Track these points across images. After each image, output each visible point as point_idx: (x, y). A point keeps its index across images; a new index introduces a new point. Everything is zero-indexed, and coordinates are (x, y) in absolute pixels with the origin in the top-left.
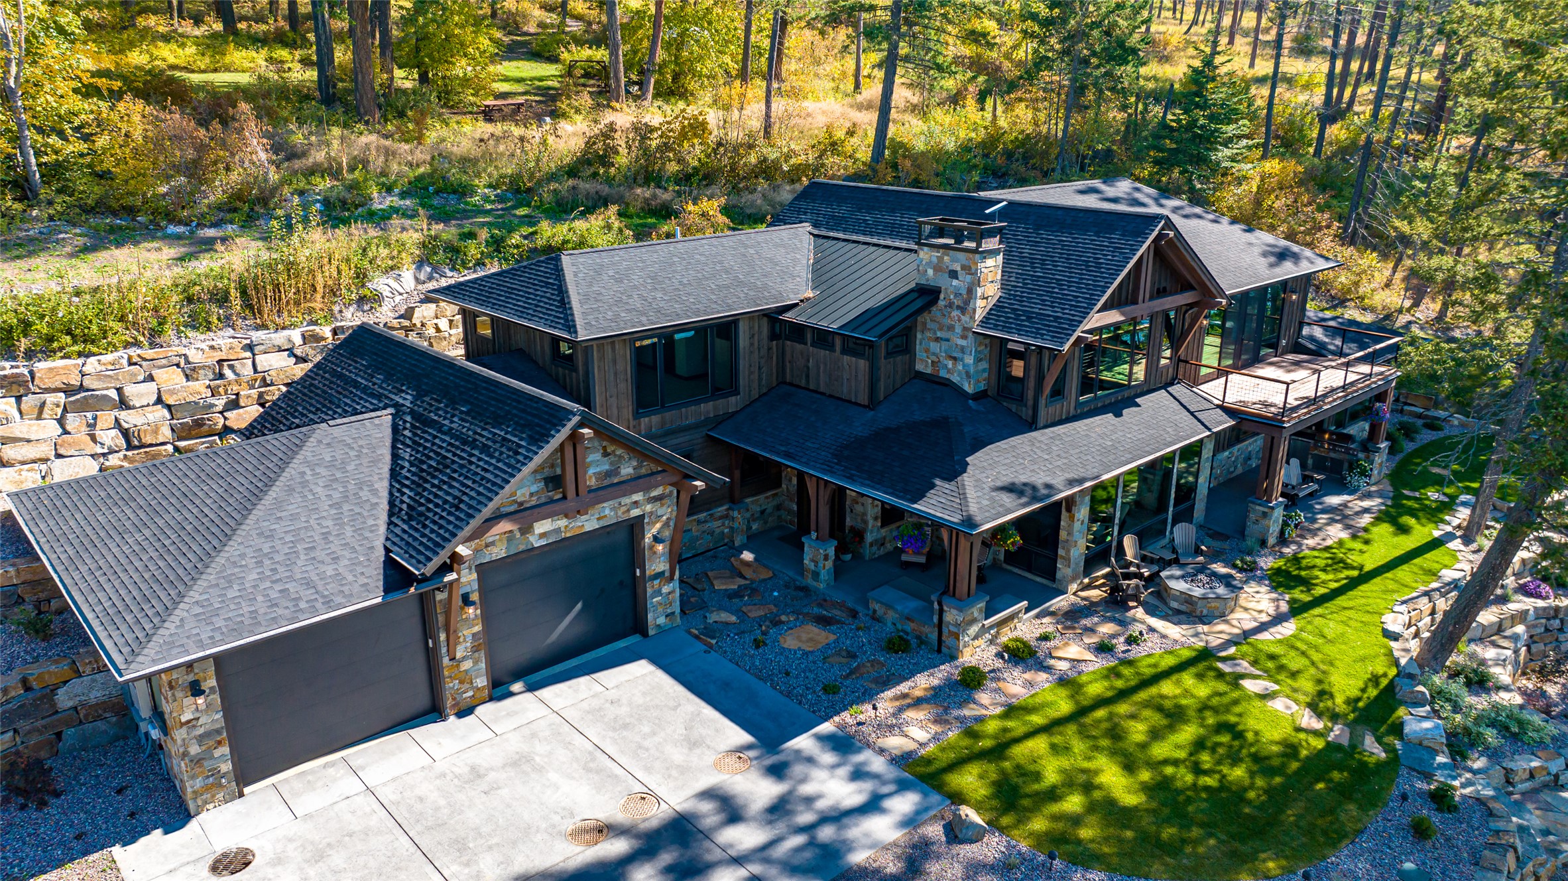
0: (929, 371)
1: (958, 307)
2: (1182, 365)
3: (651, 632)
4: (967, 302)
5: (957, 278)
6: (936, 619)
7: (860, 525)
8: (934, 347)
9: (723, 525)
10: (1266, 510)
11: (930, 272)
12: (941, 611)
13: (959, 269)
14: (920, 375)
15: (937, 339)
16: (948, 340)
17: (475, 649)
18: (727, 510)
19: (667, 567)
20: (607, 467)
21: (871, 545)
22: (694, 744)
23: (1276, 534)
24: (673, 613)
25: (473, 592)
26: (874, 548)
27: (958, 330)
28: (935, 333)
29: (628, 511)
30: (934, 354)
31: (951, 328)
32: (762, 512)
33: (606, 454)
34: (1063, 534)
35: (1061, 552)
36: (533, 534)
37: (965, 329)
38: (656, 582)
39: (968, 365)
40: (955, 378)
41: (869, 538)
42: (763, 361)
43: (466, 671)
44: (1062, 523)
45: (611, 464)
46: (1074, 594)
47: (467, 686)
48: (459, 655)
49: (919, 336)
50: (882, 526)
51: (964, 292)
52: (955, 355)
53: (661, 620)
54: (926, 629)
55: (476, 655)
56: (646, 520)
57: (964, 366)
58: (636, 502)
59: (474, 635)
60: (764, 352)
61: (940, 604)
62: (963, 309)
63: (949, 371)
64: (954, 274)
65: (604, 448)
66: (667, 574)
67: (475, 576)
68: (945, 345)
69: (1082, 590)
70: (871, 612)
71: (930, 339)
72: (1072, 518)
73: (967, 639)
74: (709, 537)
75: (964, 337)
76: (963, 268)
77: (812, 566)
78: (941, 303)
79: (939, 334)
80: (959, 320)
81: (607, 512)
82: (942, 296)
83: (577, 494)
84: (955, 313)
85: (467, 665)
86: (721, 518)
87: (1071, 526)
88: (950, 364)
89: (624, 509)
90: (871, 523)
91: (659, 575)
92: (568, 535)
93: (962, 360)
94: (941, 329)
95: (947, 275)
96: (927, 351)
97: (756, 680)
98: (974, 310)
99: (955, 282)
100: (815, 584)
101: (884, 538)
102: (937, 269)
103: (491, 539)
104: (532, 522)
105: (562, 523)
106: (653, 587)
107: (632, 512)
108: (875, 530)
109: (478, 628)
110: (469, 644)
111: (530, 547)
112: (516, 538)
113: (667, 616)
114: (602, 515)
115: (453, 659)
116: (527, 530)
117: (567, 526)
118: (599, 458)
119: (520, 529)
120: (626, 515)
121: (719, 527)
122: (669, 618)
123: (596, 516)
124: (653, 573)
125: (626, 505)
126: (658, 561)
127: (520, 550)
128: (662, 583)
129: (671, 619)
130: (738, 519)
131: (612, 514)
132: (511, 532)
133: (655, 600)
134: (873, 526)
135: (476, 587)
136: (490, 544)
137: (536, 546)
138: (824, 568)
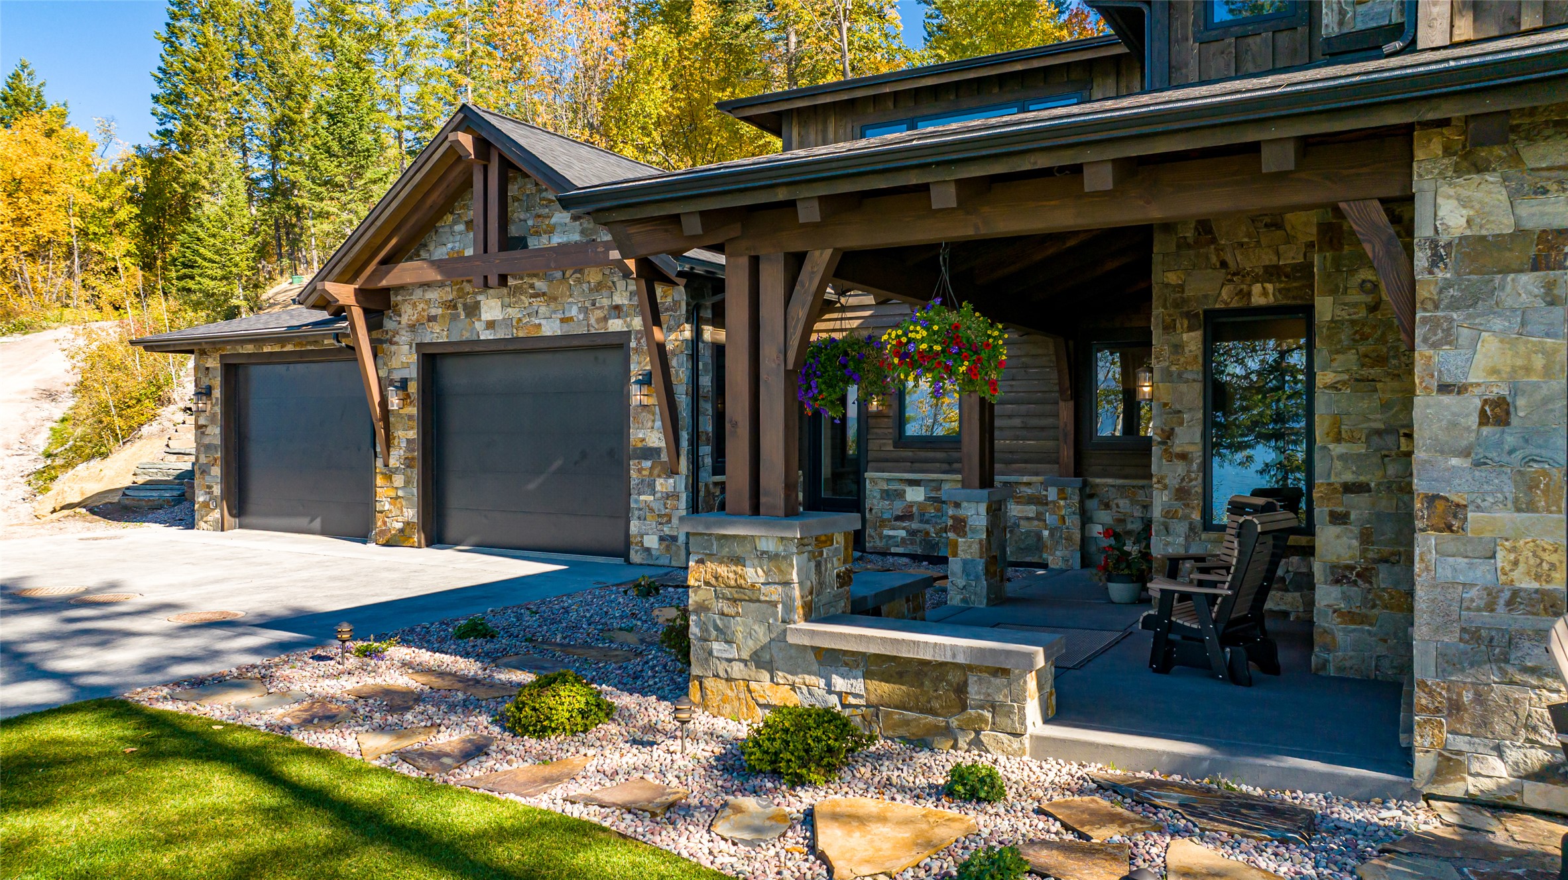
3: (635, 557)
17: (408, 463)
19: (664, 444)
20: (576, 237)
24: (674, 539)
25: (411, 379)
36: (479, 319)
38: (647, 464)
43: (397, 490)
45: (582, 232)
48: (392, 463)
53: (652, 542)
55: (409, 472)
56: (633, 344)
58: (617, 308)
66: (664, 457)
67: (414, 358)
73: (718, 646)
81: (574, 312)
83: (486, 251)
85: (398, 481)
89: (599, 314)
91: (649, 453)
92: (521, 334)
103: (433, 312)
104: (479, 298)
105: (514, 313)
106: (640, 471)
107: (610, 322)
108: (1181, 528)
109: (412, 434)
110: (402, 452)
111: (475, 338)
112: (458, 315)
113: (661, 539)
114: (567, 315)
115: (386, 465)
116: (473, 310)
117: (520, 320)
118: (568, 220)
119: (465, 306)
120: (602, 324)
121: (1028, 519)
122: (665, 544)
123: (560, 316)
124: (640, 445)
125: (602, 308)
126: (650, 424)
127: (464, 338)
128: (656, 472)
129: (668, 548)
130: (1059, 508)
131: (581, 317)
132: (455, 307)
133: (642, 498)
134: (1169, 514)
135: (414, 375)
136: (432, 319)
137: (482, 338)
138: (954, 554)
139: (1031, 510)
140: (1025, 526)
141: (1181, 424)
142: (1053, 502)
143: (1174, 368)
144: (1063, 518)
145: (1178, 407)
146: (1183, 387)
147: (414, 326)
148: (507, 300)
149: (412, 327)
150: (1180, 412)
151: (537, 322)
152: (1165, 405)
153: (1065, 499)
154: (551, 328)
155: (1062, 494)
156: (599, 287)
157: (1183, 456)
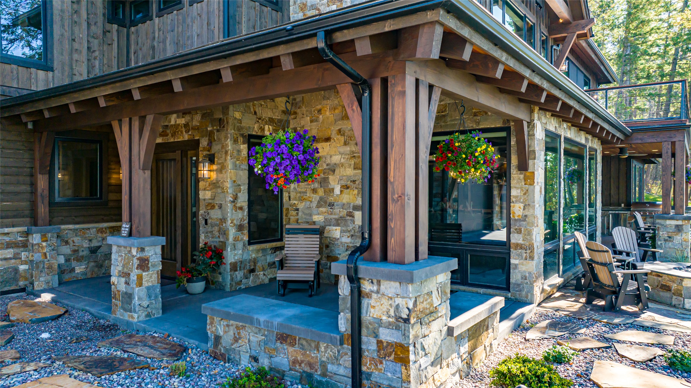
6: (344, 321)
7: (213, 242)
10: (680, 223)
12: (358, 295)
21: (234, 267)
26: (239, 275)
35: (516, 239)
42: (95, 43)
46: (540, 305)
54: (323, 352)
60: (97, 30)
61: (355, 278)
69: (545, 300)
70: (209, 344)
72: (530, 179)
73: (424, 361)
86: (11, 245)
90: (232, 232)
96: (303, 7)
101: (255, 261)
108: (240, 245)
130: (42, 248)
138: (140, 284)
139: (9, 253)
141: (240, 191)
142: (38, 244)
143: (238, 162)
144: (45, 254)
145: (240, 183)
146: (241, 173)
150: (239, 185)
152: (234, 181)
153: (47, 241)
155: (44, 238)
157: (241, 208)
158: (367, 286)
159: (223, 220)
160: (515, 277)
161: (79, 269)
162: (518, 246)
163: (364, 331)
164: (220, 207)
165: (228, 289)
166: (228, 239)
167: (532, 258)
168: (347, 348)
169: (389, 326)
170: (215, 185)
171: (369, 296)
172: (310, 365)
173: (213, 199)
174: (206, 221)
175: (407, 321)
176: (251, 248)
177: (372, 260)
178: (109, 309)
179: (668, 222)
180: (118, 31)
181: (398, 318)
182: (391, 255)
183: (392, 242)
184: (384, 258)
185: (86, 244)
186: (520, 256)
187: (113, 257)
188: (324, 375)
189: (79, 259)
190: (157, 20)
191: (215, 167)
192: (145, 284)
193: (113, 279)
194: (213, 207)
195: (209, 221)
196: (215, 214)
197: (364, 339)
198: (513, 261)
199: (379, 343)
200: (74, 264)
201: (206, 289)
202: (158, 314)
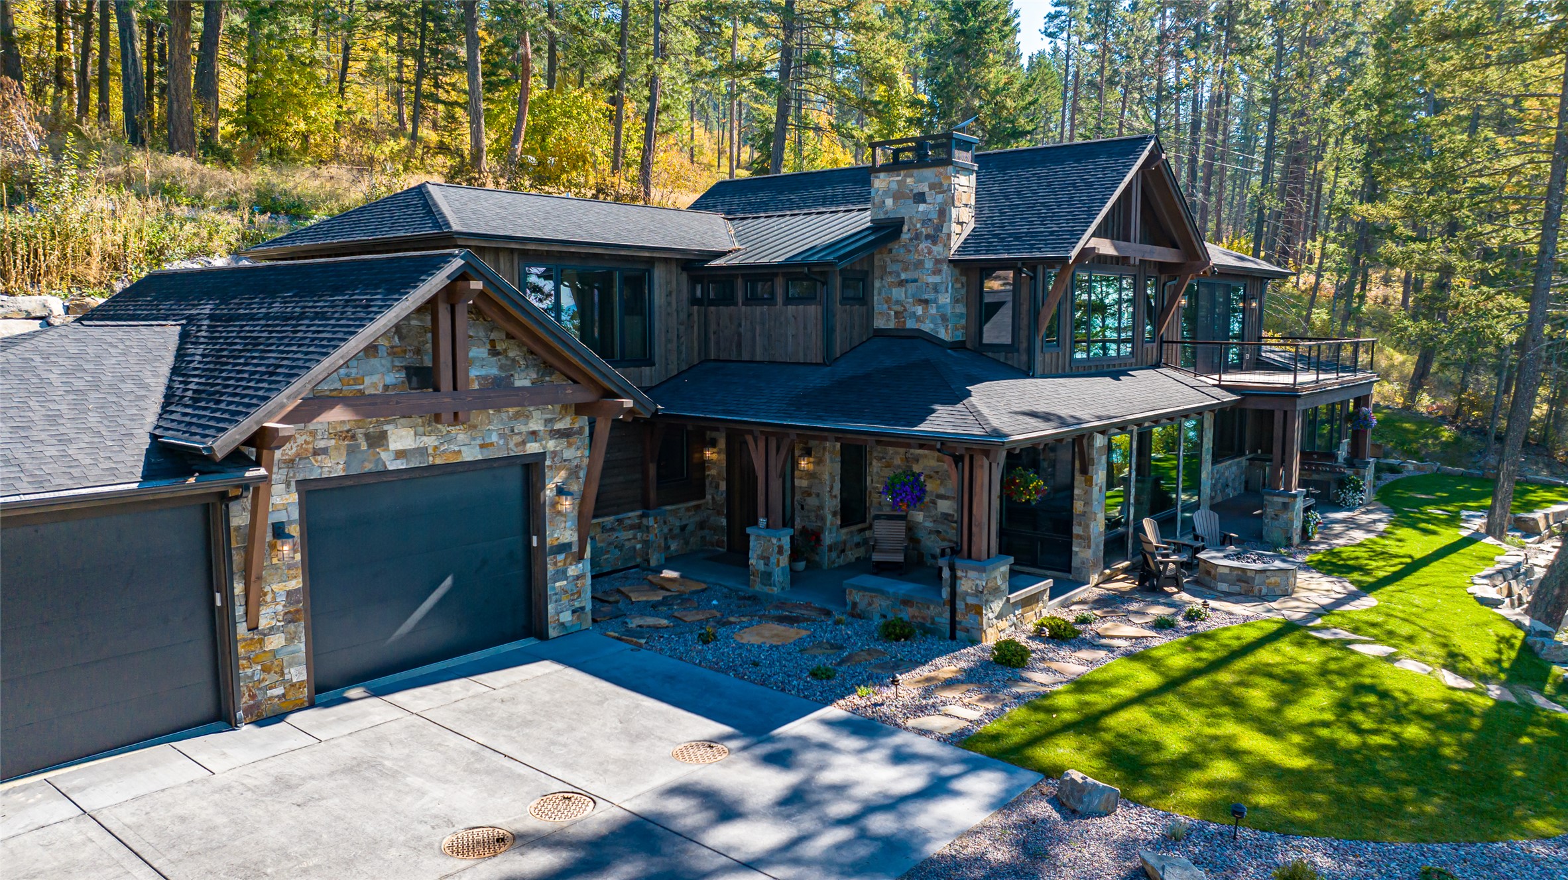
0: (892, 325)
1: (928, 237)
2: (1165, 346)
3: (553, 633)
4: (939, 228)
5: (924, 202)
6: (945, 593)
7: (812, 525)
8: (898, 293)
9: (635, 538)
10: (1286, 500)
11: (889, 202)
12: (954, 578)
13: (926, 189)
14: (881, 333)
15: (902, 283)
16: (915, 281)
17: (291, 618)
18: (641, 517)
19: (575, 538)
20: (494, 371)
21: (830, 548)
22: (637, 736)
23: (1299, 530)
24: (583, 608)
25: (290, 522)
26: (834, 555)
27: (929, 265)
28: (898, 275)
29: (524, 443)
30: (898, 302)
31: (919, 264)
32: (683, 528)
33: (494, 352)
34: (1078, 506)
35: (1076, 530)
36: (387, 449)
37: (938, 262)
38: (561, 557)
39: (944, 306)
40: (927, 327)
41: (828, 539)
42: (682, 328)
43: (274, 652)
44: (1076, 492)
45: (501, 368)
46: (1096, 586)
47: (273, 677)
48: (263, 623)
49: (877, 284)
50: (842, 526)
51: (934, 216)
52: (926, 297)
53: (566, 617)
54: (933, 610)
55: (292, 627)
56: (548, 463)
57: (938, 308)
58: (534, 433)
59: (289, 594)
60: (683, 316)
61: (952, 569)
62: (933, 239)
63: (918, 319)
64: (920, 198)
65: (493, 343)
66: (575, 549)
67: (294, 497)
68: (912, 287)
69: (1104, 582)
70: (848, 608)
71: (891, 285)
72: (1089, 482)
73: (991, 615)
74: (617, 552)
75: (937, 272)
76: (932, 187)
77: (761, 566)
78: (905, 236)
79: (903, 276)
80: (930, 253)
81: (494, 438)
82: (905, 228)
83: (455, 388)
84: (924, 245)
85: (276, 642)
86: (632, 527)
87: (1088, 492)
88: (919, 310)
89: (517, 439)
90: (829, 517)
91: (564, 548)
92: (438, 461)
93: (935, 301)
94: (905, 270)
95: (911, 201)
96: (888, 300)
97: (712, 672)
98: (949, 236)
99: (922, 207)
100: (766, 589)
101: (845, 543)
102: (898, 196)
103: (321, 444)
104: (386, 427)
105: (430, 441)
106: (555, 564)
107: (528, 445)
108: (834, 529)
109: (296, 584)
110: (280, 608)
111: (381, 468)
112: (359, 446)
113: (574, 612)
114: (488, 441)
115: (253, 628)
116: (378, 440)
117: (436, 448)
118: (485, 355)
119: (367, 436)
120: (520, 448)
121: (629, 540)
122: (576, 615)
123: (479, 442)
124: (556, 543)
125: (520, 433)
126: (563, 525)
127: (366, 470)
128: (568, 561)
129: (578, 618)
131: (501, 442)
132: (353, 437)
133: (558, 584)
134: (832, 524)
135: (295, 514)
136: (324, 451)
137: (390, 468)
138: (778, 565)
139: (630, 534)
140: (628, 545)
141: (834, 482)
142: (651, 526)
143: (832, 458)
144: (656, 535)
146: (835, 465)
147: (292, 461)
148: (421, 429)
149: (290, 463)
150: (834, 476)
151: (456, 449)
152: (830, 473)
153: (656, 522)
154: (471, 454)
155: (654, 520)
156: (516, 416)
157: (835, 497)
158: (959, 573)
159: (821, 507)
160: (1075, 562)
161: (674, 546)
162: (1079, 537)
163: (957, 598)
164: (818, 495)
165: (825, 566)
166: (825, 524)
167: (1089, 547)
168: (948, 608)
169: (972, 595)
170: (811, 475)
171: (960, 578)
172: (924, 618)
173: (810, 487)
174: (802, 507)
175: (982, 592)
176: (844, 531)
177: (963, 558)
178: (747, 583)
179: (1276, 499)
180: (698, 311)
181: (977, 591)
182: (974, 555)
183: (974, 549)
184: (970, 557)
185: (678, 524)
186: (1079, 545)
187: (751, 544)
188: (933, 623)
189: (673, 538)
190: (744, 308)
191: (812, 459)
192: (781, 565)
193: (752, 561)
194: (810, 495)
195: (806, 507)
196: (812, 502)
197: (957, 602)
198: (1075, 549)
199: (966, 604)
200: (670, 541)
201: (807, 567)
202: (788, 587)
